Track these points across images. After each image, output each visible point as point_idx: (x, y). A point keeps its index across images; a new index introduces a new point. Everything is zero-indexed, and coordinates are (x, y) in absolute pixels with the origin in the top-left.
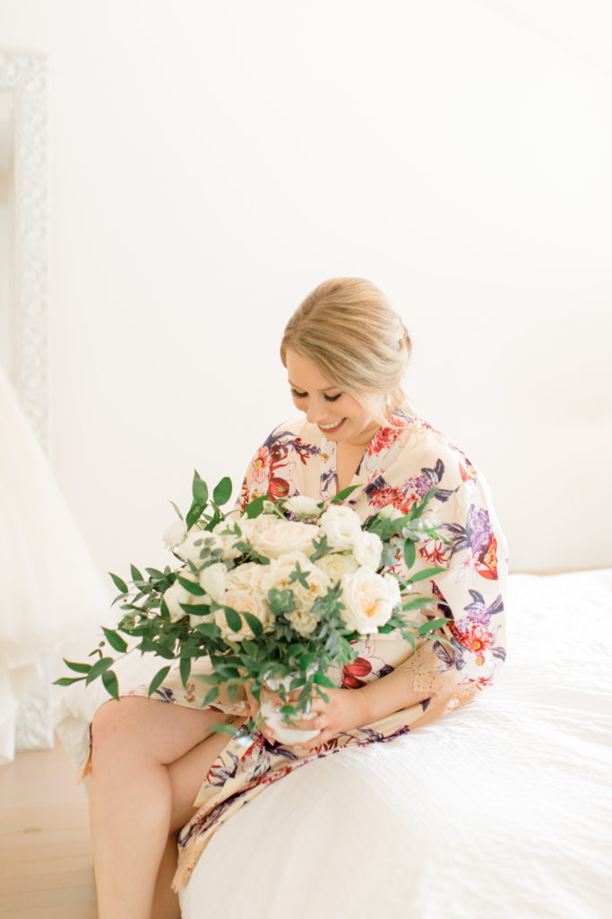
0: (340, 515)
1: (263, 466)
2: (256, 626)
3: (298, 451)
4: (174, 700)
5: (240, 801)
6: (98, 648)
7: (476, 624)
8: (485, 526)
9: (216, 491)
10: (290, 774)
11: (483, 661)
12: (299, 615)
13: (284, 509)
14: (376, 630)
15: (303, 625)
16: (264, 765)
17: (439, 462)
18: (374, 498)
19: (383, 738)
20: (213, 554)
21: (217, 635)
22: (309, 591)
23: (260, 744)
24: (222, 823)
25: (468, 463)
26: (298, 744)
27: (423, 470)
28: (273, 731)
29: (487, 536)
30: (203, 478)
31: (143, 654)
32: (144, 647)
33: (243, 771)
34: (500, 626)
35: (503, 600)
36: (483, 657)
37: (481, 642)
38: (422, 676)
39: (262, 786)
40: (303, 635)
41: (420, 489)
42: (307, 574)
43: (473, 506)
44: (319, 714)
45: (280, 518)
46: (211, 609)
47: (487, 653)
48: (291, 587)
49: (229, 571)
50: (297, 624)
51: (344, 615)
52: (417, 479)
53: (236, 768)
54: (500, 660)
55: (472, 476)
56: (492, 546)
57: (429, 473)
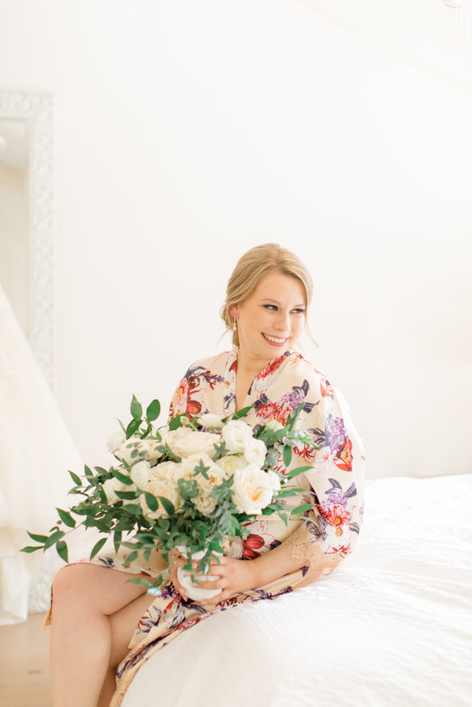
0: (237, 427)
1: (183, 393)
2: (170, 508)
3: (208, 380)
4: (113, 566)
5: (161, 643)
6: (57, 525)
7: (337, 505)
8: (341, 431)
9: (149, 410)
10: (199, 623)
11: (341, 534)
12: (202, 499)
13: (197, 424)
14: (260, 512)
15: (205, 506)
16: (181, 617)
17: (305, 381)
18: (260, 412)
19: (271, 596)
20: (140, 455)
21: (139, 513)
22: (209, 481)
23: (178, 601)
24: (147, 659)
25: (328, 383)
26: (204, 600)
27: (294, 388)
28: (185, 590)
29: (343, 439)
30: (139, 400)
31: (86, 528)
32: (88, 523)
33: (164, 620)
34: (355, 507)
35: (357, 487)
36: (341, 530)
37: (341, 519)
38: (299, 547)
39: (178, 631)
40: (205, 515)
41: (292, 403)
42: (208, 468)
43: (330, 416)
44: (221, 577)
45: (194, 430)
46: (136, 495)
47: (345, 527)
48: (196, 478)
49: (151, 467)
50: (200, 507)
51: (235, 499)
52: (290, 395)
53: (159, 619)
54: (355, 533)
55: (330, 393)
56: (347, 445)
57: (298, 390)
